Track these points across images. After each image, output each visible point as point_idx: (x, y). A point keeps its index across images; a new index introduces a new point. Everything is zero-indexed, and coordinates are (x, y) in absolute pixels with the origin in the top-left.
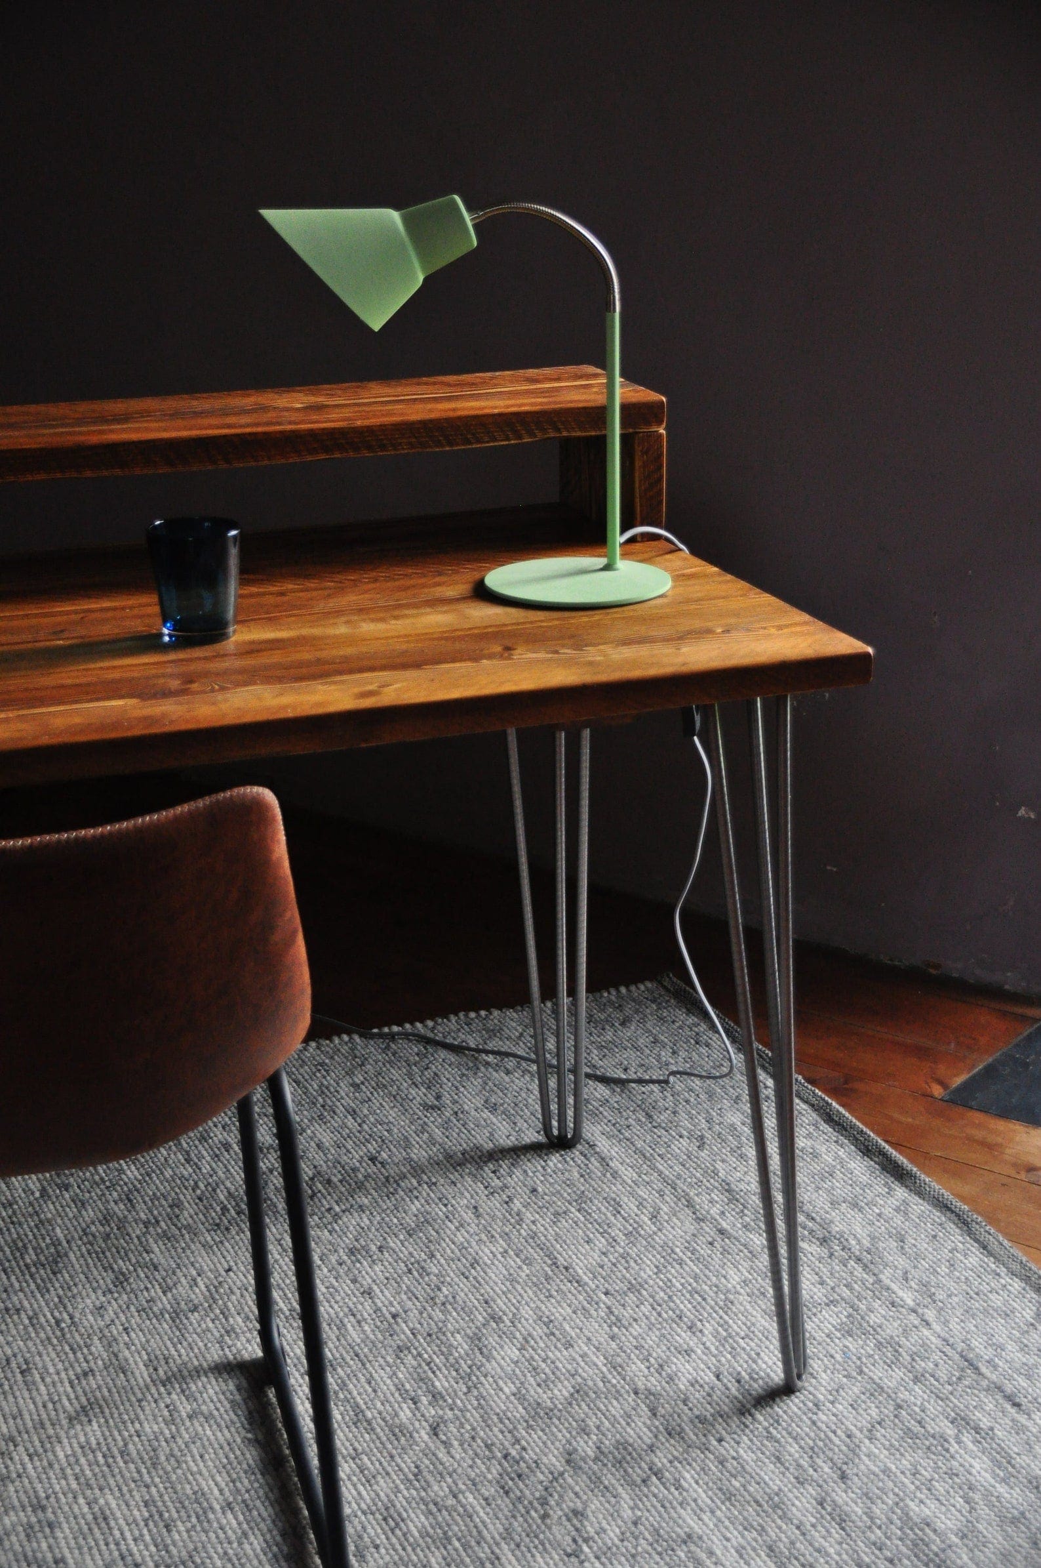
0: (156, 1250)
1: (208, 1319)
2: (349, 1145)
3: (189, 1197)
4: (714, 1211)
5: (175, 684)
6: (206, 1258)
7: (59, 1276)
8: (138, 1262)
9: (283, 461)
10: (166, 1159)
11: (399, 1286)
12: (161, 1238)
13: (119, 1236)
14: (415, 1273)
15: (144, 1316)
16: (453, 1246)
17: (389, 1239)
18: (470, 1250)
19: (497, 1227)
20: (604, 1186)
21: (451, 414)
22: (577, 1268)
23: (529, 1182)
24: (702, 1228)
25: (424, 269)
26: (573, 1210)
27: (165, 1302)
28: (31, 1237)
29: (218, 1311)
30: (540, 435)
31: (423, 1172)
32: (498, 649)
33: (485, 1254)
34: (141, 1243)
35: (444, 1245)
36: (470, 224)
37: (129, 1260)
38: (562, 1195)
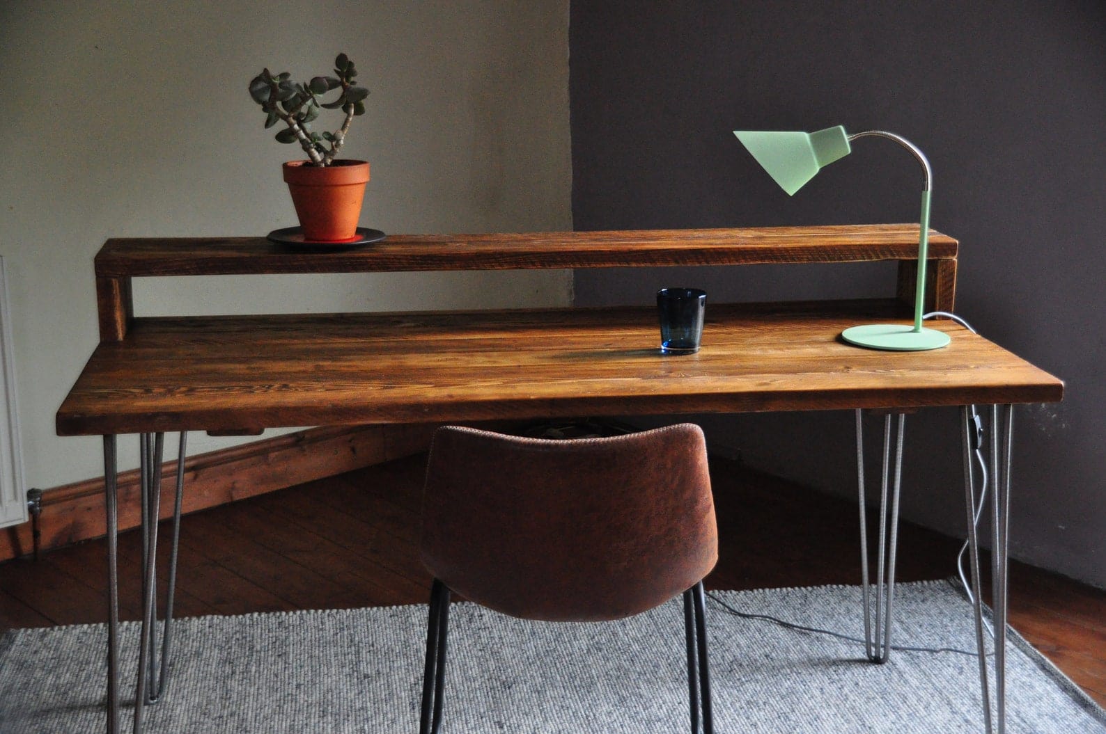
0: (643, 688)
1: (665, 727)
2: (755, 647)
3: (663, 663)
4: (964, 709)
5: (663, 373)
6: (669, 695)
7: (591, 694)
8: (632, 693)
9: (738, 264)
10: (654, 643)
11: (772, 724)
12: (646, 682)
13: (624, 678)
14: (782, 719)
15: (632, 720)
16: (806, 708)
17: (770, 699)
18: (815, 711)
19: (832, 701)
20: (899, 687)
21: (833, 244)
22: (876, 728)
23: (855, 680)
24: (954, 717)
25: (820, 163)
26: (878, 697)
27: (644, 714)
28: (579, 672)
29: (671, 723)
30: (882, 258)
31: (794, 666)
32: (842, 367)
33: (824, 714)
34: (635, 683)
35: (801, 706)
36: (847, 142)
37: (628, 691)
38: (873, 689)
